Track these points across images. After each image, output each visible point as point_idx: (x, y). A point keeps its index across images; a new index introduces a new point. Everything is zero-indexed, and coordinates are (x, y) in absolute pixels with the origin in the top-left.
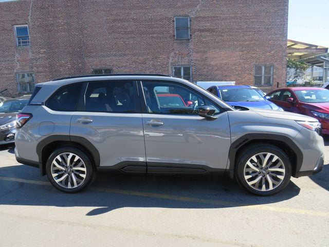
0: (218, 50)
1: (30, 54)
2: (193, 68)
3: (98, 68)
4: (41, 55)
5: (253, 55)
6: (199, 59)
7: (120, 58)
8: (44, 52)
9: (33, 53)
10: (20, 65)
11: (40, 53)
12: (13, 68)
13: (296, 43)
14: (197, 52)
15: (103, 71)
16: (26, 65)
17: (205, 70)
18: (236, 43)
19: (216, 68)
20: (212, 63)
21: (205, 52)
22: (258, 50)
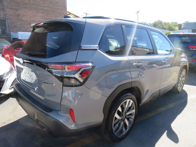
0: (27, 10)
2: (8, 21)
5: (50, 17)
6: (13, 14)
13: (70, 14)
14: (11, 9)
17: (18, 24)
18: (38, 7)
19: (26, 23)
20: (23, 19)
21: (17, 10)
22: (52, 14)
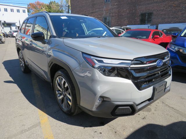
1: (110, 6)
3: (144, 12)
4: (115, 6)
7: (160, 4)
8: (117, 4)
9: (111, 5)
10: (105, 13)
11: (114, 5)
12: (102, 14)
15: (147, 14)
16: (107, 13)
